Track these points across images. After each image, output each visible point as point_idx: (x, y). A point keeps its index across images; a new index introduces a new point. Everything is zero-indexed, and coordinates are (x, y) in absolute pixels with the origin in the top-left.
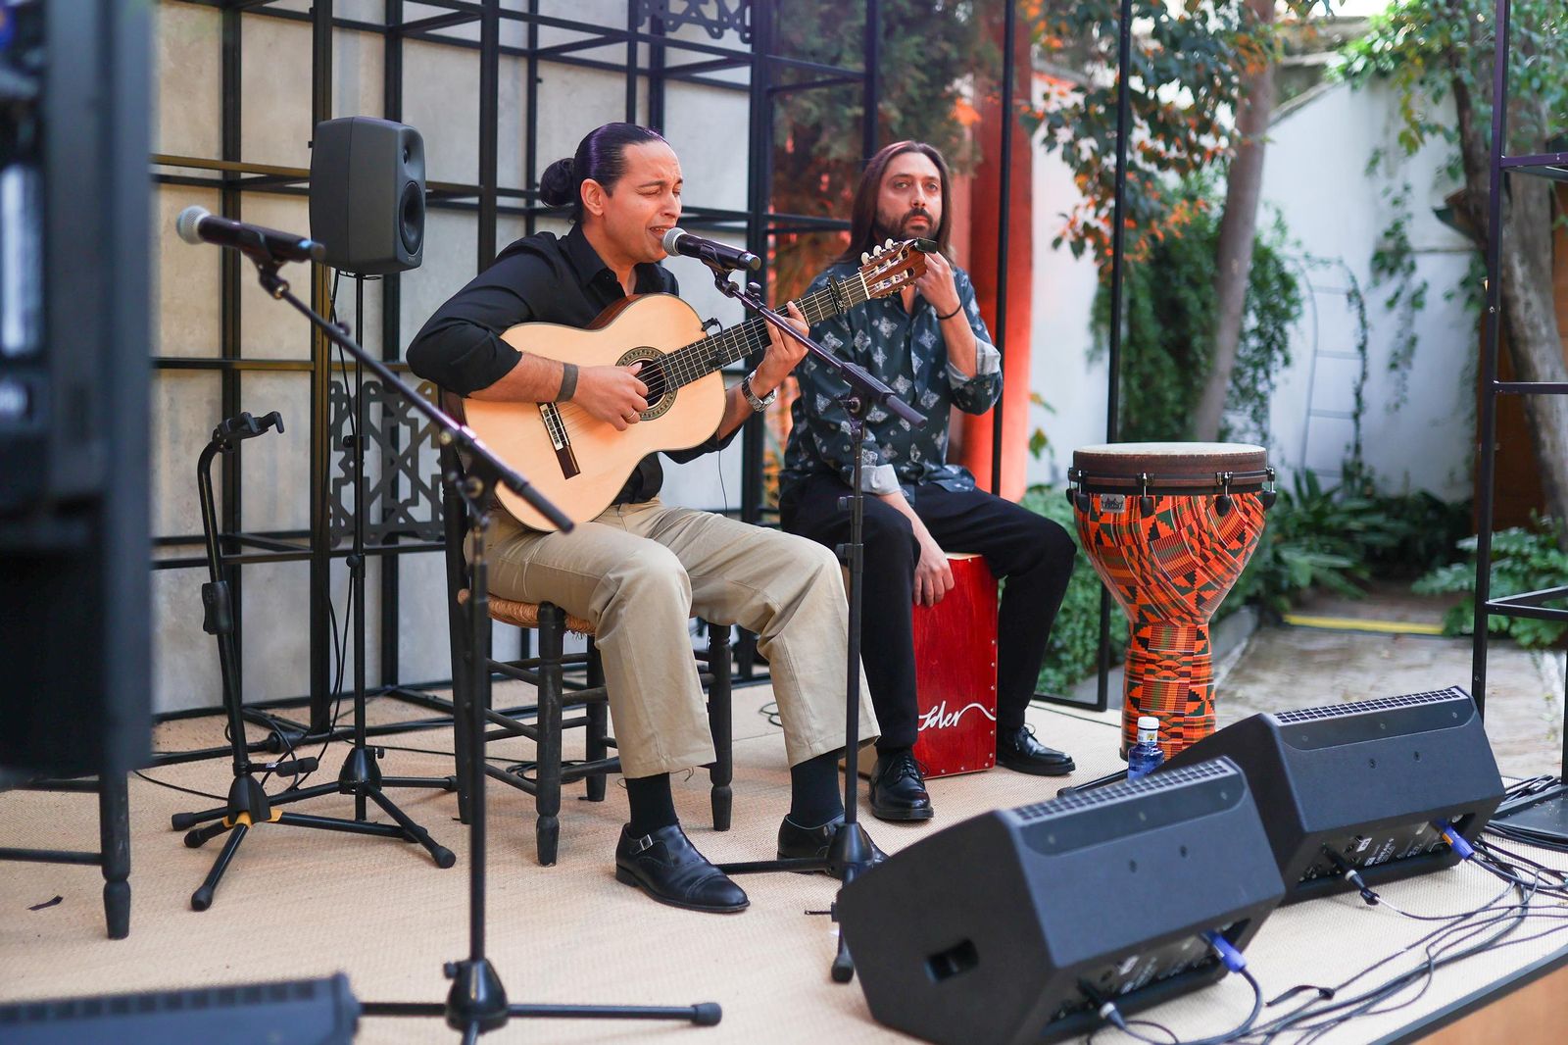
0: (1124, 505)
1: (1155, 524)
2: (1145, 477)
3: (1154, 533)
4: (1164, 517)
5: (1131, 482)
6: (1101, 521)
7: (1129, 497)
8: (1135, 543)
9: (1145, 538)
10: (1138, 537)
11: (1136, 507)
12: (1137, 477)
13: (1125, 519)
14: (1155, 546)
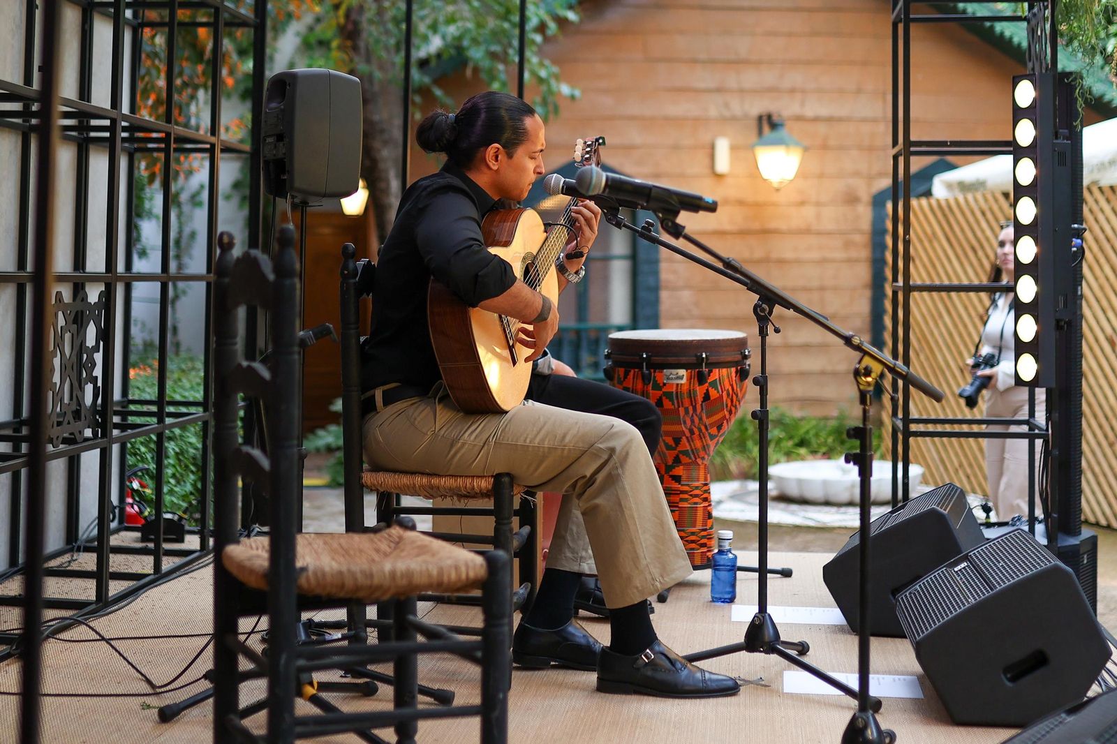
0: (685, 377)
1: (707, 390)
2: (704, 356)
3: (707, 397)
4: (713, 384)
5: (693, 360)
6: (663, 390)
7: (689, 371)
8: (692, 404)
9: (700, 399)
10: (695, 400)
11: (694, 378)
12: (696, 356)
13: (685, 388)
14: (706, 405)
